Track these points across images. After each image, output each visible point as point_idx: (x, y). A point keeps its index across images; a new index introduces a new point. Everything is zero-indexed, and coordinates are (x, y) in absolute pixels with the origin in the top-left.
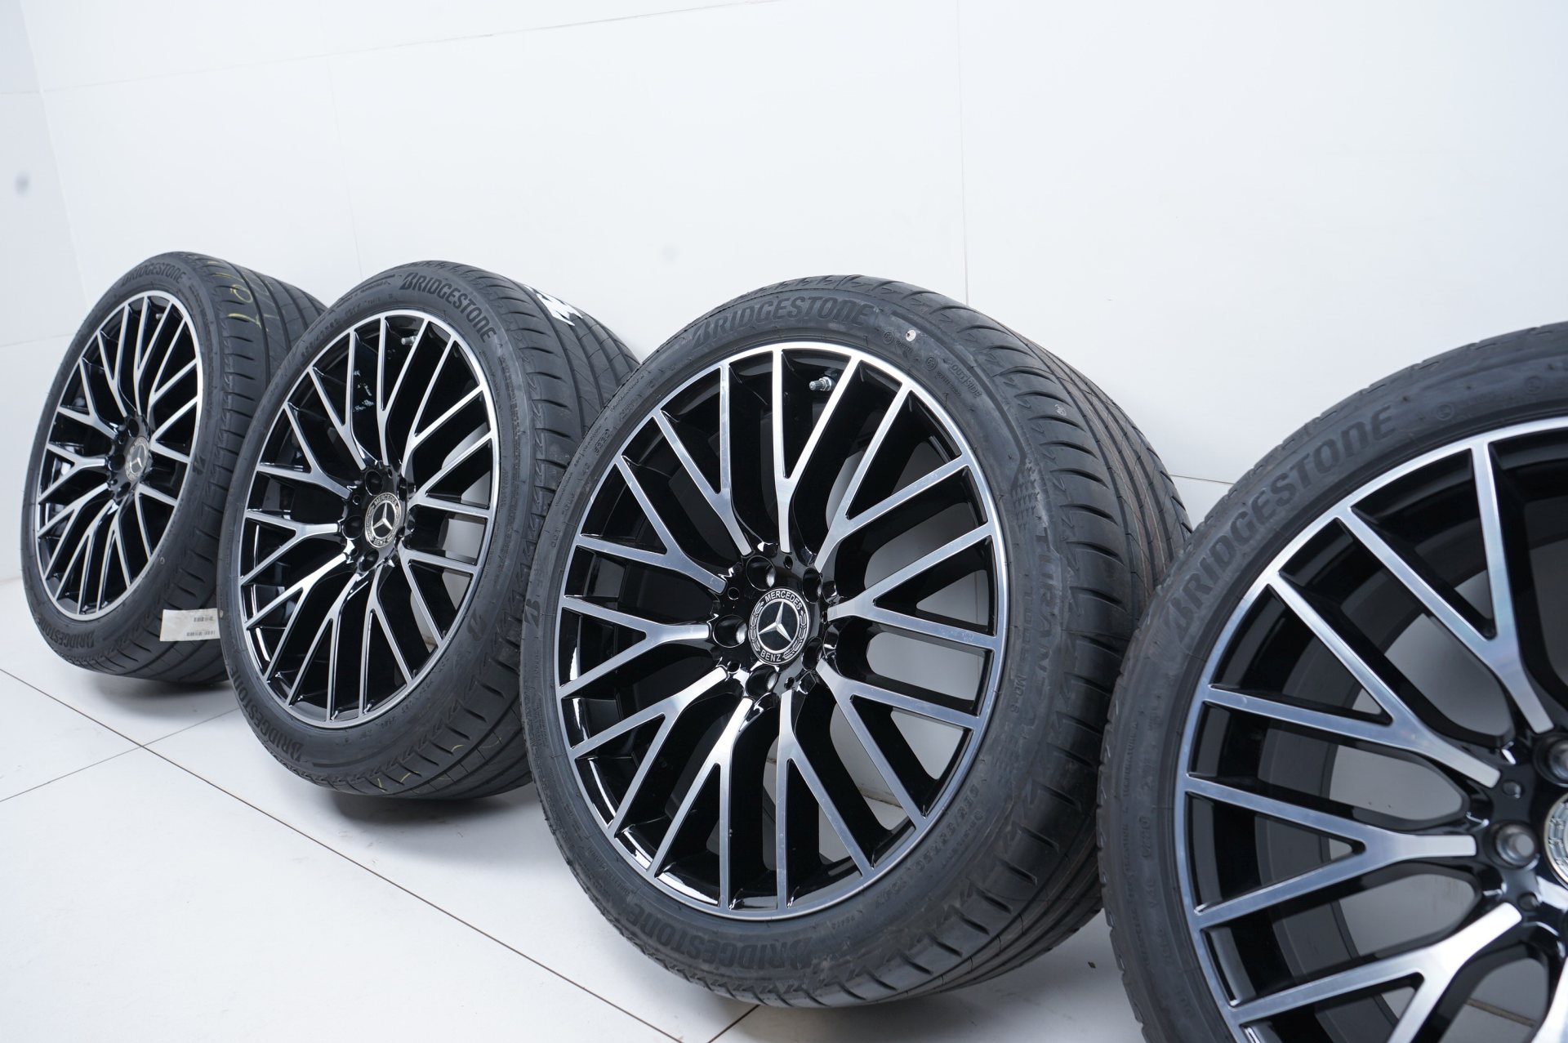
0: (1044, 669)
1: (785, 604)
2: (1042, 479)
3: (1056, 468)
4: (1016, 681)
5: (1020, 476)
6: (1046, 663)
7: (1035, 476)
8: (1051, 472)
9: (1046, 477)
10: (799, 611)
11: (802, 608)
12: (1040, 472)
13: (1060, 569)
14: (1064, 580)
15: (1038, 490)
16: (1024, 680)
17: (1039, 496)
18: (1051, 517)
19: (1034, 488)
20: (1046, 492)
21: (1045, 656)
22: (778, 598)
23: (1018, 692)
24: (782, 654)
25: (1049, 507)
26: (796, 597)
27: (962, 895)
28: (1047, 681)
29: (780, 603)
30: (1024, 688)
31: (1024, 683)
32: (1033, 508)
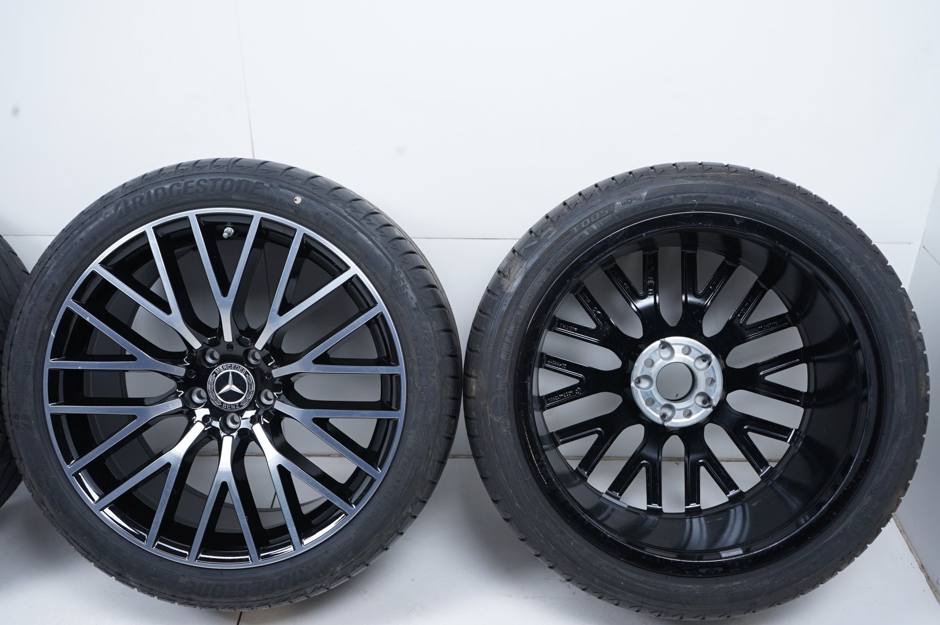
0: (434, 378)
1: (232, 373)
2: (407, 276)
3: (411, 267)
4: (420, 387)
5: (394, 276)
6: (434, 374)
7: (402, 275)
8: (409, 270)
9: (408, 274)
10: (245, 375)
11: (247, 373)
12: (404, 272)
13: (429, 323)
14: (433, 329)
15: (406, 283)
16: (424, 386)
17: (408, 286)
18: (417, 296)
19: (404, 282)
20: (410, 283)
21: (433, 371)
22: (226, 369)
23: (422, 393)
24: (240, 403)
25: (414, 290)
26: (240, 367)
27: (412, 505)
28: (437, 383)
29: (229, 372)
30: (425, 390)
31: (425, 388)
32: (407, 293)
